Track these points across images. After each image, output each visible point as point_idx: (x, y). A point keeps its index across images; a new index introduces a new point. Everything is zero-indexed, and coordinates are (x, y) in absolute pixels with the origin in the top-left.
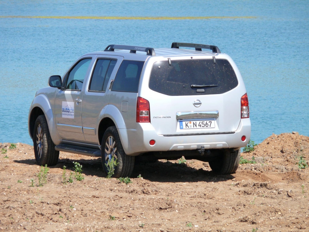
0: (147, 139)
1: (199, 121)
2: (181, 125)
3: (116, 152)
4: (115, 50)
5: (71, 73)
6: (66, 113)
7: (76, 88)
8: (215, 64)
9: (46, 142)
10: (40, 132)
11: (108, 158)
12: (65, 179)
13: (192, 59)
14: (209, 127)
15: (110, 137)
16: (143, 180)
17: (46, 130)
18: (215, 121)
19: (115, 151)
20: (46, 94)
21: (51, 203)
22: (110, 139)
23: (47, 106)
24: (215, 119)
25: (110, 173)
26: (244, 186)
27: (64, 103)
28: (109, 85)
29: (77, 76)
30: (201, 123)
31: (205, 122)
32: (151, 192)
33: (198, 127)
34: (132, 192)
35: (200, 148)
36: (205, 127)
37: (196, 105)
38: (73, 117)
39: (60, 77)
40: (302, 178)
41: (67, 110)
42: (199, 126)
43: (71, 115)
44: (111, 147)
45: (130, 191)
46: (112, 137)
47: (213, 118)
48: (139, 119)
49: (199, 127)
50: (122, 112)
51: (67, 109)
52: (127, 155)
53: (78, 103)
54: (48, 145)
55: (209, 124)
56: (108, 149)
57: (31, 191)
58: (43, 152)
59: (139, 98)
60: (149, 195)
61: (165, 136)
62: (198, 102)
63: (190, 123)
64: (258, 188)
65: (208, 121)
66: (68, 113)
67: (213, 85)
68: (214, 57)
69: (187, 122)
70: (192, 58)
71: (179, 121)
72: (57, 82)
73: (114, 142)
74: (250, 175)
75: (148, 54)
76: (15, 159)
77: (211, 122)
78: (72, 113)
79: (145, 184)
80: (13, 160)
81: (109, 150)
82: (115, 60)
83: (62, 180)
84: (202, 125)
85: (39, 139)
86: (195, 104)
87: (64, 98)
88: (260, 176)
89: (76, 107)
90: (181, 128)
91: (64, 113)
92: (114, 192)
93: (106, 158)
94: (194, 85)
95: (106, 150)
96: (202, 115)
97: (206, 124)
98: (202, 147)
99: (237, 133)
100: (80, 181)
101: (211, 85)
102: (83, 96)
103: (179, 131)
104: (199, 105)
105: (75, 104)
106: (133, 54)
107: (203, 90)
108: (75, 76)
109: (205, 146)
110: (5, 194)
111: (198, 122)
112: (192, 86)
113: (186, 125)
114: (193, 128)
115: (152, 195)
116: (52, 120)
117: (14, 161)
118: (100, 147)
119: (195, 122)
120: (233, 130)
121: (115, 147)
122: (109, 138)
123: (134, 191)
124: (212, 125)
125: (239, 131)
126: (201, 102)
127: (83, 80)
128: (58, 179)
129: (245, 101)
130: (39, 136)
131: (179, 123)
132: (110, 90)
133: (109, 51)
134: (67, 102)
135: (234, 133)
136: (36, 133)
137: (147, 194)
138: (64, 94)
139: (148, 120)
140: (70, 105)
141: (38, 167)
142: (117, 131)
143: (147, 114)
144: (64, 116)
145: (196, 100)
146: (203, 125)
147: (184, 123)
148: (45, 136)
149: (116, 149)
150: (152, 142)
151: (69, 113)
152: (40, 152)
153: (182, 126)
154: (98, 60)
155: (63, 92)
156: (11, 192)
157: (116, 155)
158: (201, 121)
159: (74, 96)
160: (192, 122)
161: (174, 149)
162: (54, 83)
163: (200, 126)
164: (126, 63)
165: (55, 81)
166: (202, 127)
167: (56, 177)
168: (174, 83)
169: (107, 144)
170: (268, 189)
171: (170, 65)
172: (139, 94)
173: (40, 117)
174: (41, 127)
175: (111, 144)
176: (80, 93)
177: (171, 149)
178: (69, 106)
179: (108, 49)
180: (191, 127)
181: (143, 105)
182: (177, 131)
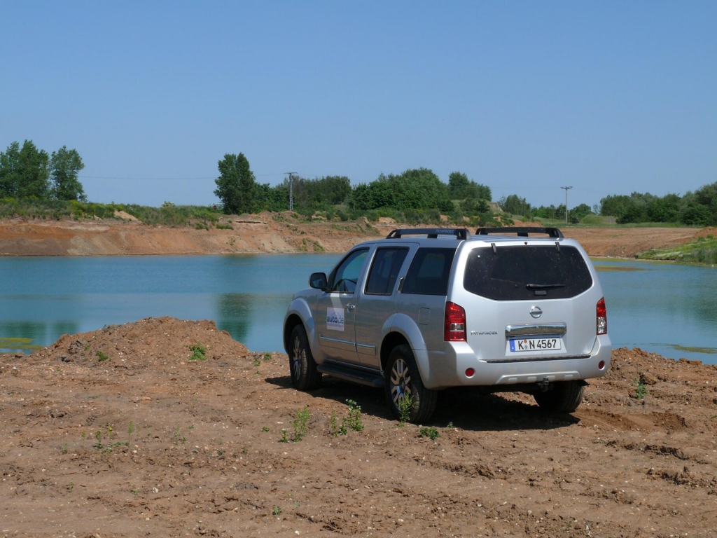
0: (461, 368)
1: (538, 340)
2: (512, 345)
3: (409, 383)
4: (402, 236)
5: (339, 270)
6: (332, 323)
7: (344, 290)
8: (559, 253)
9: (305, 359)
10: (298, 346)
11: (396, 392)
12: (335, 427)
13: (528, 245)
14: (552, 348)
15: (400, 361)
16: (457, 433)
17: (306, 345)
18: (561, 339)
19: (407, 382)
20: (305, 298)
21: (316, 518)
22: (400, 363)
23: (307, 313)
24: (560, 336)
25: (403, 418)
26: (625, 447)
27: (329, 309)
28: (398, 284)
29: (347, 274)
30: (541, 343)
31: (547, 340)
32: (494, 474)
33: (537, 348)
34: (457, 469)
35: (542, 380)
36: (547, 348)
37: (534, 315)
38: (343, 329)
39: (324, 274)
40: (688, 425)
41: (334, 320)
42: (538, 346)
43: (340, 326)
44: (401, 375)
45: (454, 468)
46: (402, 361)
47: (559, 334)
48: (449, 336)
49: (539, 349)
50: (421, 325)
51: (333, 318)
52: (426, 389)
53: (350, 309)
54: (308, 363)
55: (553, 343)
56: (395, 378)
57: (279, 464)
58: (301, 372)
59: (449, 304)
60: (492, 480)
61: (489, 362)
62: (538, 310)
63: (526, 342)
64: (658, 454)
65: (551, 340)
66: (335, 323)
67: (559, 285)
68: (557, 244)
69: (521, 341)
70: (526, 243)
71: (509, 338)
72: (320, 282)
73: (407, 369)
74: (602, 416)
75: (459, 238)
76: (268, 376)
77: (555, 340)
78: (341, 324)
79: (462, 440)
80: (266, 377)
81: (398, 379)
82: (406, 250)
83: (330, 429)
84: (542, 345)
85: (296, 354)
86: (533, 313)
87: (329, 302)
88: (621, 420)
89: (346, 315)
90: (513, 350)
91: (328, 323)
92: (424, 466)
93: (393, 391)
94: (531, 285)
95: (392, 379)
96: (544, 330)
97: (549, 343)
98: (545, 379)
99: (593, 357)
100: (358, 430)
101: (555, 285)
102: (357, 301)
103: (509, 354)
104: (539, 315)
105: (345, 311)
106: (432, 240)
107: (544, 292)
108: (344, 274)
109: (548, 377)
110: (235, 468)
111: (536, 341)
112: (529, 286)
113: (520, 345)
114: (529, 349)
115: (498, 480)
116: (313, 331)
117: (265, 380)
118: (382, 373)
119: (532, 340)
120: (587, 352)
121: (407, 375)
122: (398, 361)
123: (461, 467)
124: (557, 346)
125: (596, 353)
126: (542, 310)
127: (357, 279)
128: (323, 426)
129: (601, 309)
130: (296, 351)
131: (508, 342)
132: (399, 292)
133: (394, 237)
134: (335, 309)
135: (588, 357)
136: (293, 347)
137: (487, 476)
138: (330, 299)
139: (463, 336)
140: (339, 312)
141: (295, 392)
142: (412, 352)
143: (462, 329)
144: (329, 327)
145: (533, 307)
146: (544, 346)
147: (516, 342)
148: (304, 352)
149: (409, 379)
150: (470, 371)
151: (337, 323)
152: (298, 371)
153: (514, 346)
154: (379, 250)
155: (328, 295)
156: (245, 466)
157: (410, 387)
158: (541, 340)
159: (343, 300)
160: (528, 340)
161: (503, 382)
162: (316, 284)
163: (540, 346)
164: (423, 253)
165: (318, 281)
166: (542, 348)
167: (320, 422)
168: (501, 280)
169: (394, 370)
170: (680, 458)
171: (495, 254)
172: (450, 297)
173: (297, 327)
174: (299, 339)
175: (400, 370)
176: (352, 296)
177: (498, 382)
178: (336, 314)
179: (392, 236)
180: (525, 349)
181: (455, 315)
182: (506, 355)
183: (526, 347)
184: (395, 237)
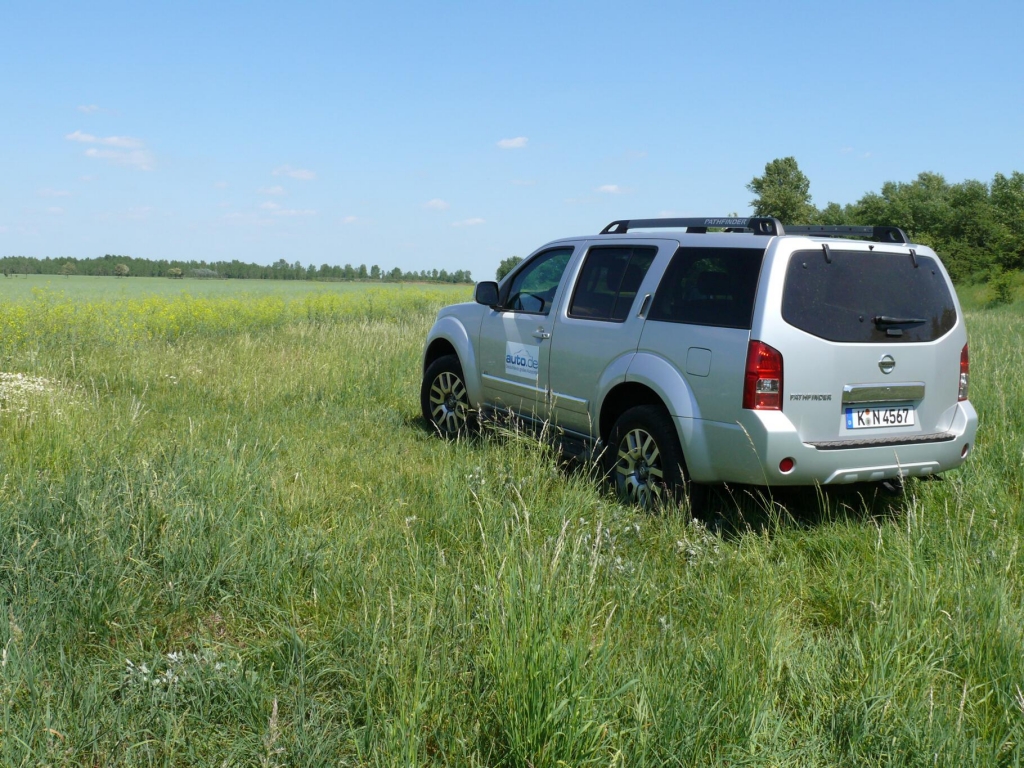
0: (774, 457)
1: (885, 410)
4: (633, 230)
6: (516, 365)
8: (915, 267)
13: (874, 250)
14: (903, 423)
15: (633, 434)
18: (915, 409)
22: (633, 437)
28: (638, 306)
30: (888, 415)
31: (897, 411)
33: (883, 423)
36: (896, 423)
37: (884, 369)
39: (495, 285)
41: (519, 361)
42: (884, 420)
48: (753, 400)
49: (885, 424)
50: (688, 375)
51: (518, 358)
53: (541, 339)
55: (904, 416)
59: (755, 345)
61: (818, 448)
62: (888, 360)
63: (868, 413)
65: (902, 410)
66: (521, 367)
67: (918, 320)
68: (913, 252)
69: (861, 411)
70: (871, 248)
71: (846, 408)
75: (759, 233)
77: (908, 411)
78: (533, 369)
82: (650, 250)
84: (890, 419)
86: (882, 366)
90: (850, 427)
91: (511, 365)
94: (883, 318)
96: (896, 393)
97: (898, 415)
101: (914, 320)
103: (844, 434)
104: (890, 370)
106: (699, 236)
107: (899, 331)
111: (882, 413)
112: (880, 319)
113: (860, 418)
114: (872, 425)
119: (876, 412)
120: (944, 429)
124: (910, 420)
125: (961, 432)
126: (896, 360)
131: (844, 415)
132: (643, 318)
135: (951, 438)
142: (670, 420)
143: (774, 389)
145: (883, 355)
146: (892, 419)
147: (855, 414)
150: (787, 463)
151: (525, 367)
153: (851, 419)
154: (593, 251)
155: (498, 315)
158: (889, 410)
160: (871, 412)
161: (837, 482)
163: (887, 420)
166: (890, 424)
168: (840, 308)
171: (828, 262)
172: (756, 333)
177: (829, 481)
179: (612, 230)
180: (867, 424)
181: (766, 364)
182: (840, 435)
183: (868, 422)
184: (617, 232)
